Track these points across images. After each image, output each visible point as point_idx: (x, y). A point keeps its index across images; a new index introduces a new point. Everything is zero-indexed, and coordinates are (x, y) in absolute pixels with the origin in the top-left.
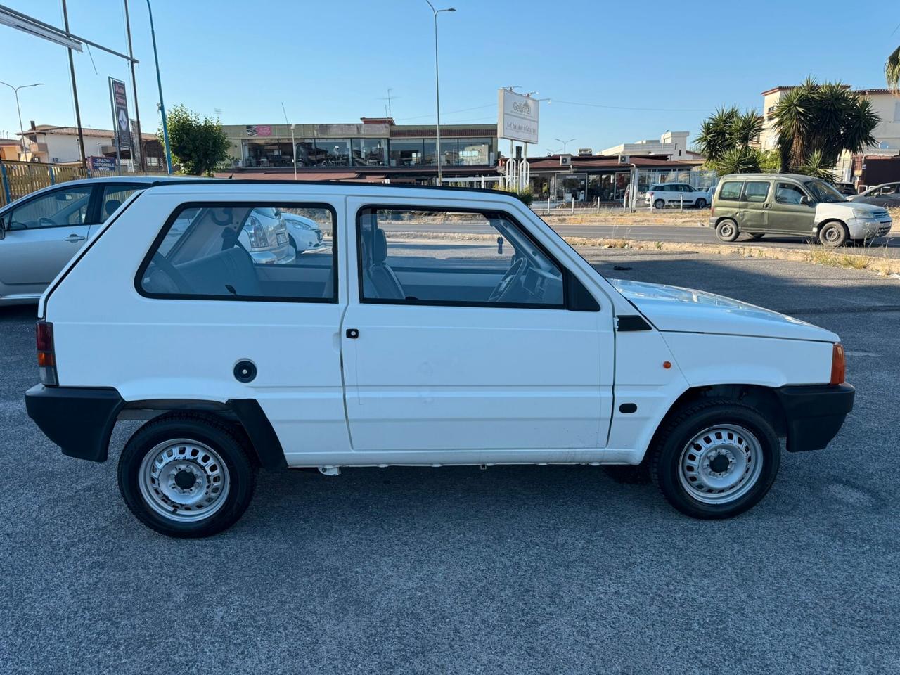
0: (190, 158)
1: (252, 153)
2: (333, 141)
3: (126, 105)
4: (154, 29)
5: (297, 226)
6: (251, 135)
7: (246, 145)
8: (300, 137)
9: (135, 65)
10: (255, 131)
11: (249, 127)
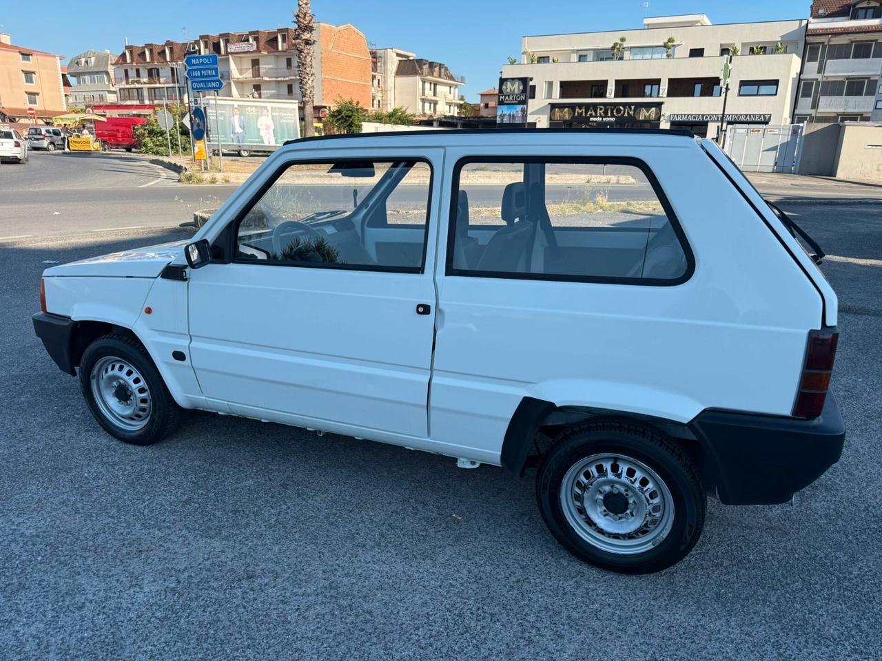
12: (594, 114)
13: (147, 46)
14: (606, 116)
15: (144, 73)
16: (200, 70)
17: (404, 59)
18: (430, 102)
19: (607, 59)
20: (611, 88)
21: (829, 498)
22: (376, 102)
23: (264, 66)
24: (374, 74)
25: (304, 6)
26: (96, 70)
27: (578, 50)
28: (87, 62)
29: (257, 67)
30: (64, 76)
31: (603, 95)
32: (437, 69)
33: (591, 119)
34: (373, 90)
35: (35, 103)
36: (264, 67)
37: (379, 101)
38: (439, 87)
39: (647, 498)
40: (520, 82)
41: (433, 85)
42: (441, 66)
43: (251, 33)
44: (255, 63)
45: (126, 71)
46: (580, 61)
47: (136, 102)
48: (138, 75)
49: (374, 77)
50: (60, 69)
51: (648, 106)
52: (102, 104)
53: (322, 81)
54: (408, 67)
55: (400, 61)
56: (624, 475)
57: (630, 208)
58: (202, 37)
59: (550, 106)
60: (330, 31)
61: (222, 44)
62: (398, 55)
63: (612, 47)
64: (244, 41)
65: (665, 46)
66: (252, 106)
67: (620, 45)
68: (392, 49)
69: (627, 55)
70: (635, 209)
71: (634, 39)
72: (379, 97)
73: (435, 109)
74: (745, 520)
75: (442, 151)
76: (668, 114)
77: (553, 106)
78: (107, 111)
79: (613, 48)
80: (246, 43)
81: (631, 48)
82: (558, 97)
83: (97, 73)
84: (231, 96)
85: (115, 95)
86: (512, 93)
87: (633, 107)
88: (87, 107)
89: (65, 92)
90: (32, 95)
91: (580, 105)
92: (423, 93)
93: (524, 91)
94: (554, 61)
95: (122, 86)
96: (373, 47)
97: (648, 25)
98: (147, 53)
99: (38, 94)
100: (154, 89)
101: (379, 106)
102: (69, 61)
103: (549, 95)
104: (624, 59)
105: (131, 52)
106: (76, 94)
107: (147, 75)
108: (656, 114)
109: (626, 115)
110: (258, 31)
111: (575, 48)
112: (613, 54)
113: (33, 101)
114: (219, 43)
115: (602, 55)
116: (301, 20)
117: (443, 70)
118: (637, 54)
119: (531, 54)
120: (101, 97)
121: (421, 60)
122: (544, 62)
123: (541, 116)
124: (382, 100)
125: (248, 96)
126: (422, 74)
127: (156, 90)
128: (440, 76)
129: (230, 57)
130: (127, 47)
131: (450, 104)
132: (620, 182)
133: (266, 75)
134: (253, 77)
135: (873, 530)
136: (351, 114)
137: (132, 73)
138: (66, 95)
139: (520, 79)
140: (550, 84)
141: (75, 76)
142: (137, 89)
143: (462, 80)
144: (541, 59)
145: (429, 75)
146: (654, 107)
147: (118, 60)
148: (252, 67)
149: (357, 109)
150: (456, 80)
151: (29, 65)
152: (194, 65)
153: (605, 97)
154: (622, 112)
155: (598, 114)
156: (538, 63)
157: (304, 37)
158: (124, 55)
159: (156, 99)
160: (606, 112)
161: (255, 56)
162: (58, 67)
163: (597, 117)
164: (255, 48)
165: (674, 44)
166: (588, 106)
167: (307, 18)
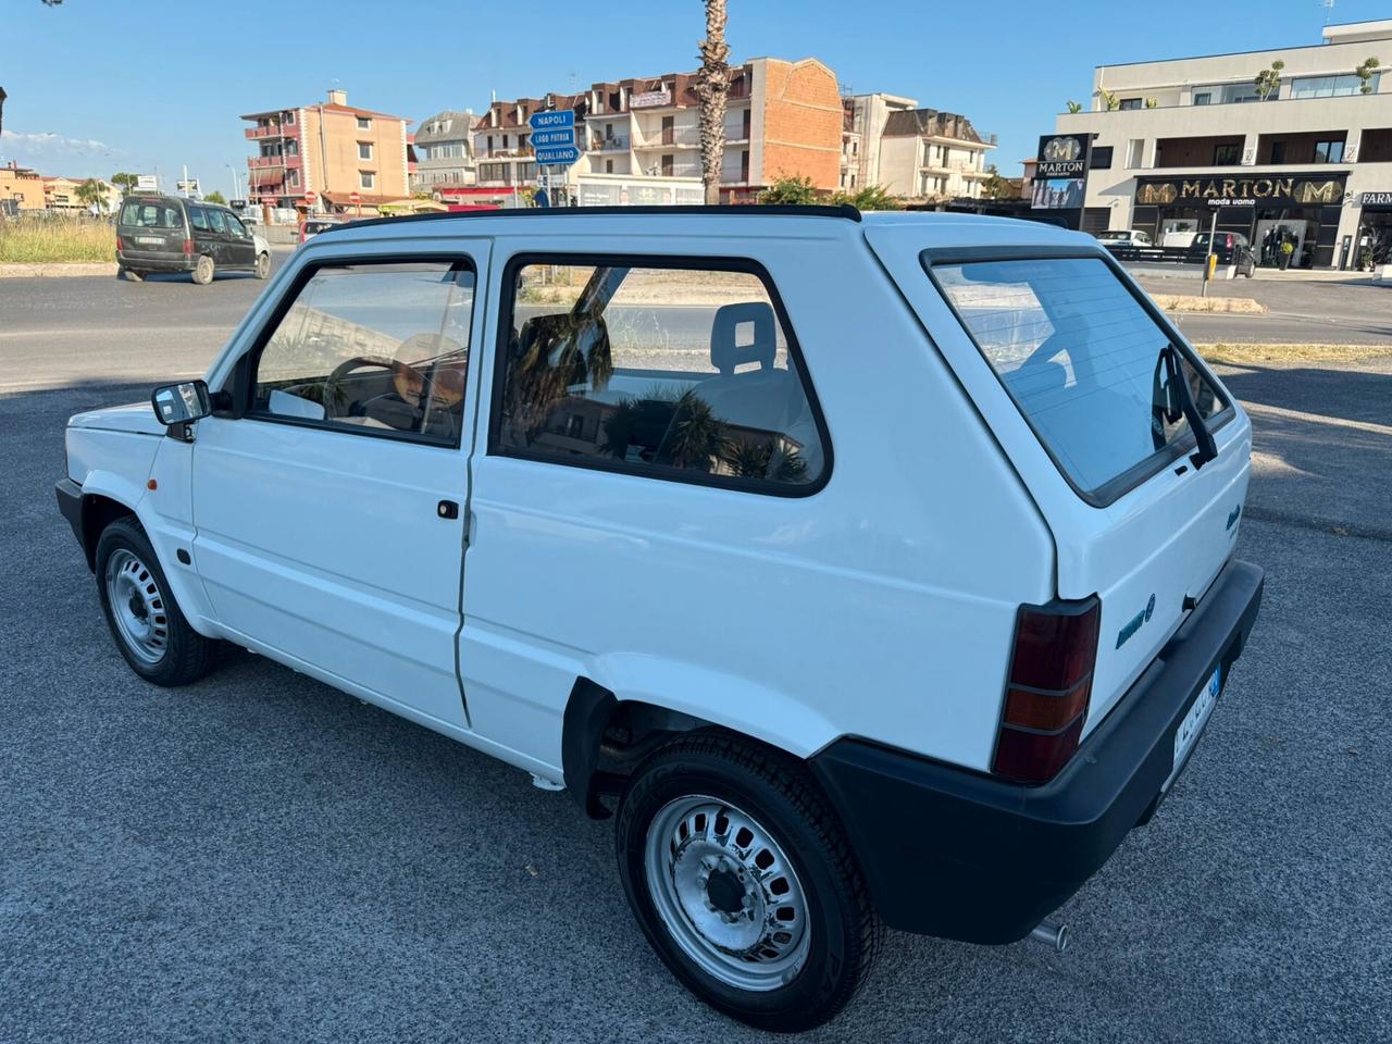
12: (1216, 194)
13: (520, 102)
14: (1239, 196)
15: (513, 141)
16: (549, 133)
17: (898, 109)
18: (936, 176)
19: (1247, 99)
20: (1251, 149)
21: (1266, 943)
22: (848, 179)
23: (680, 127)
24: (847, 133)
25: (715, 32)
26: (452, 138)
27: (1194, 87)
28: (441, 127)
29: (670, 128)
30: (409, 147)
31: (1235, 161)
32: (951, 124)
33: (1211, 202)
34: (844, 159)
35: (370, 185)
36: (680, 129)
37: (853, 177)
38: (952, 154)
39: (765, 891)
40: (1077, 141)
41: (942, 150)
42: (958, 119)
43: (664, 78)
44: (668, 122)
45: (490, 139)
46: (1196, 103)
47: (500, 184)
48: (506, 144)
49: (846, 140)
50: (404, 138)
51: (1319, 178)
52: (456, 186)
53: (764, 148)
54: (904, 123)
55: (892, 113)
56: (732, 840)
57: (1222, 355)
58: (595, 87)
59: (1136, 181)
60: (781, 70)
61: (623, 96)
62: (889, 104)
63: (1258, 78)
64: (654, 90)
65: (1360, 73)
66: (647, 188)
67: (1272, 75)
68: (879, 94)
69: (1284, 91)
70: (1230, 357)
71: (1297, 64)
72: (853, 169)
73: (943, 187)
74: (1059, 958)
75: (489, 242)
76: (1357, 192)
77: (1142, 181)
78: (460, 196)
79: (1259, 80)
80: (657, 92)
81: (1294, 79)
82: (1152, 165)
83: (453, 142)
84: (629, 173)
85: (473, 174)
86: (1062, 160)
87: (1290, 181)
88: (435, 190)
89: (409, 169)
90: (367, 174)
91: (1192, 179)
92: (926, 163)
93: (1082, 156)
94: (1148, 106)
95: (483, 161)
96: (848, 93)
97: (1331, 38)
98: (520, 112)
99: (374, 173)
100: (526, 163)
101: (853, 184)
102: (418, 127)
103: (1137, 163)
104: (1280, 98)
105: (499, 112)
106: (424, 172)
107: (517, 144)
108: (1335, 192)
109: (1276, 194)
110: (675, 75)
111: (1190, 82)
112: (1261, 89)
113: (367, 184)
114: (618, 94)
115: (1237, 93)
116: (710, 54)
117: (960, 126)
118: (1306, 90)
119: (1108, 95)
120: (457, 177)
121: (926, 110)
122: (1132, 108)
123: (1119, 197)
124: (859, 175)
125: (647, 173)
126: (926, 131)
127: (529, 166)
128: (955, 135)
129: (633, 114)
130: (493, 105)
131: (969, 180)
132: (1233, 309)
133: (682, 140)
134: (664, 144)
135: (1324, 1026)
136: (795, 198)
137: (498, 142)
138: (410, 174)
139: (1075, 137)
140: (1140, 144)
141: (424, 147)
142: (503, 164)
143: (993, 141)
144: (1126, 103)
145: (937, 134)
146: (1330, 180)
147: (480, 124)
148: (664, 128)
149: (807, 190)
150: (983, 140)
151: (366, 133)
152: (541, 126)
153: (1240, 164)
154: (1270, 189)
155: (1225, 194)
156: (1121, 108)
157: (712, 80)
158: (489, 116)
159: (526, 179)
160: (1239, 191)
161: (667, 112)
162: (402, 133)
163: (1221, 198)
164: (668, 99)
165: (1377, 68)
166: (1205, 181)
167: (718, 51)
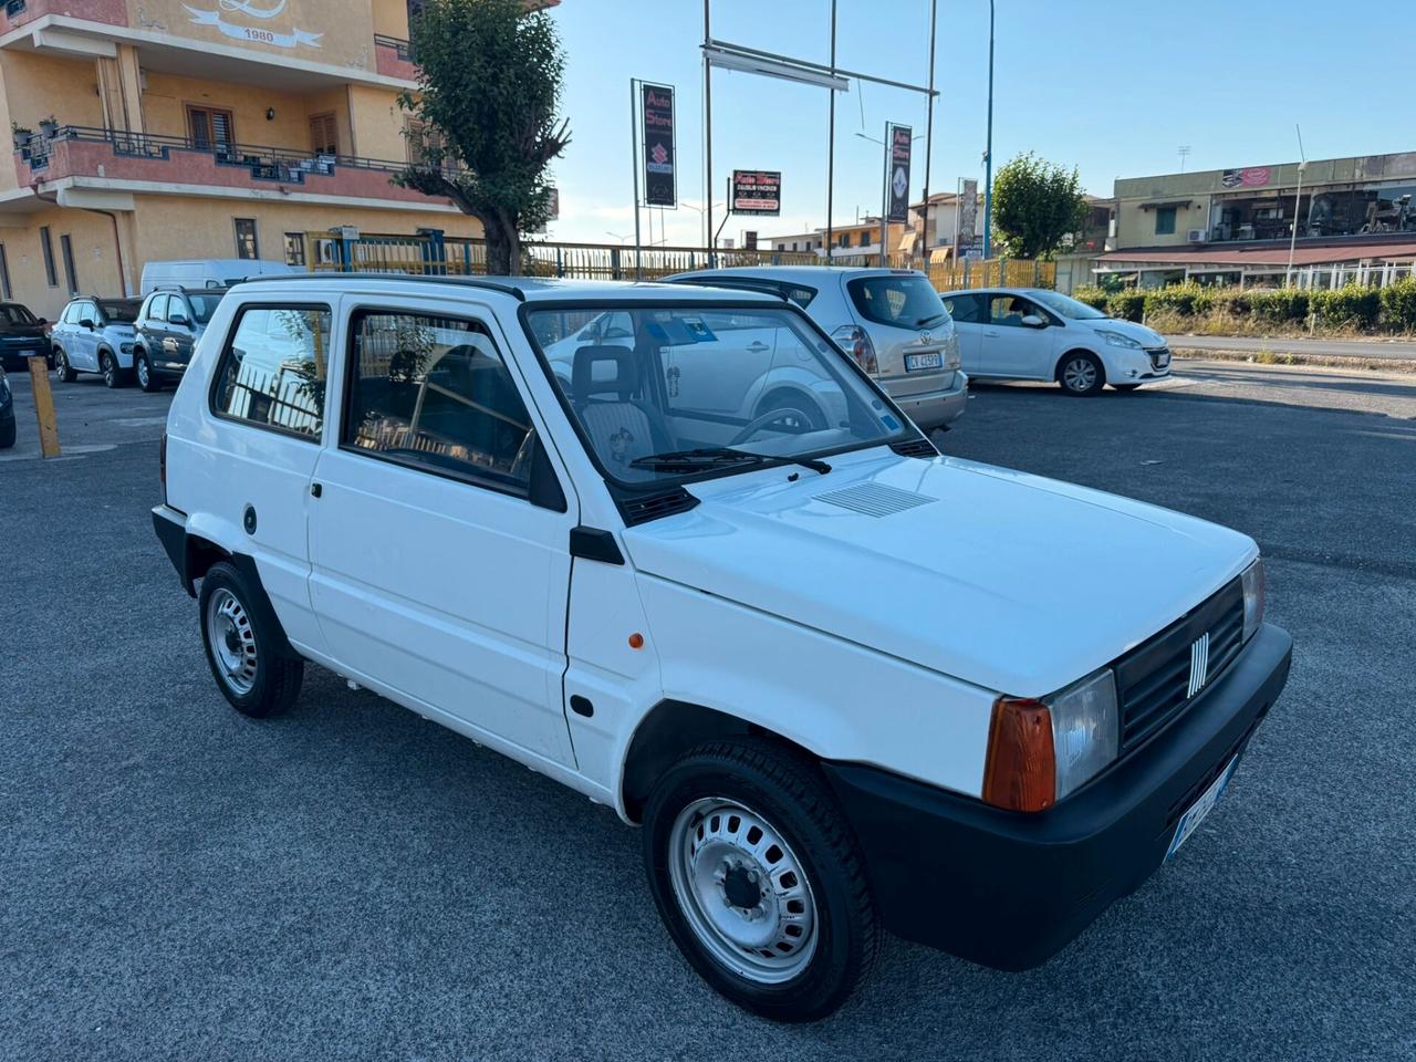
0: (1020, 231)
1: (1228, 218)
2: (1395, 185)
3: (909, 160)
4: (994, 38)
5: (1113, 342)
6: (1230, 186)
7: (1217, 204)
8: (1323, 183)
9: (935, 98)
10: (1238, 179)
11: (1228, 172)
